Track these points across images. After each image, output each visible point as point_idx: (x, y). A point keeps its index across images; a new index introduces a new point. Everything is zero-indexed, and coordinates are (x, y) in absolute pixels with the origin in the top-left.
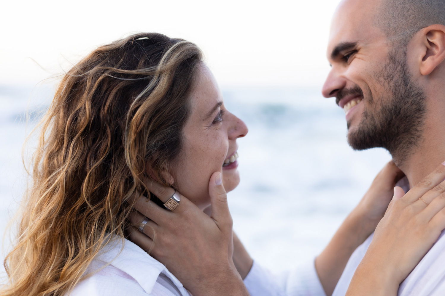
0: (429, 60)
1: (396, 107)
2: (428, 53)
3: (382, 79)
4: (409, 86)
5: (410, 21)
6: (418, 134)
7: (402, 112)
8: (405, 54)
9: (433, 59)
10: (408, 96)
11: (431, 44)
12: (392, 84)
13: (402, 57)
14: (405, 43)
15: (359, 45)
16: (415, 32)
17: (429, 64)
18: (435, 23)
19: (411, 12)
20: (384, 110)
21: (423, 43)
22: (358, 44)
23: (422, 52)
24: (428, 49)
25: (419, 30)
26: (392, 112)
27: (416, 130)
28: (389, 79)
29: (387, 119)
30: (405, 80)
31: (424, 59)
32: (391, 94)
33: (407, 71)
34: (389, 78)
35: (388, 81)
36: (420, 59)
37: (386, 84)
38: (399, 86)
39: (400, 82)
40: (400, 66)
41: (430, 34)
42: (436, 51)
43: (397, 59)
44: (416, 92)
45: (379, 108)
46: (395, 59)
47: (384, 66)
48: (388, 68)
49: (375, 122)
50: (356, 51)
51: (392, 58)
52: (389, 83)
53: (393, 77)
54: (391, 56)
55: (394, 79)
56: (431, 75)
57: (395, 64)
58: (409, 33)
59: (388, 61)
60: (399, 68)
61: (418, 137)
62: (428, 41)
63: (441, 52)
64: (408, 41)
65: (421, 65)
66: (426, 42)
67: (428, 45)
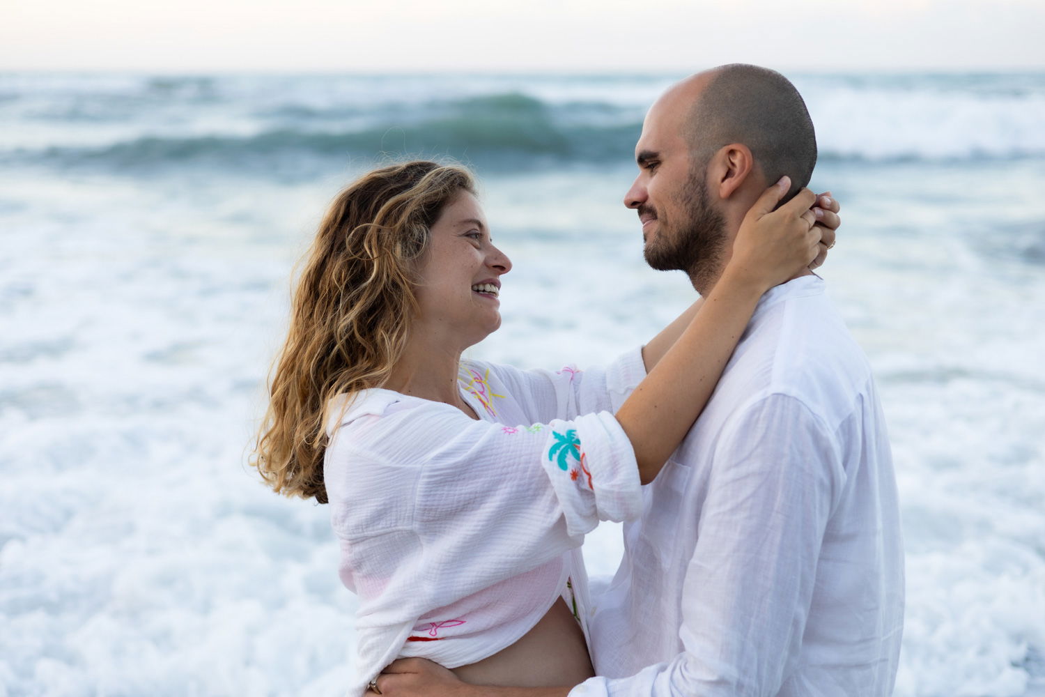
0: (726, 181)
1: (693, 231)
2: (729, 174)
3: (679, 201)
4: (707, 210)
5: (714, 136)
6: (718, 262)
7: (700, 236)
8: (705, 174)
9: (733, 181)
10: (706, 221)
11: (733, 164)
12: (689, 206)
13: (702, 175)
14: (706, 161)
15: (663, 156)
16: (717, 150)
17: (728, 186)
18: (739, 141)
19: (716, 126)
20: (680, 234)
21: (724, 162)
22: (661, 154)
23: (722, 172)
24: (728, 168)
25: (721, 148)
26: (689, 236)
27: (716, 257)
28: (687, 201)
29: (683, 243)
30: (704, 204)
31: (723, 180)
32: (687, 217)
33: (707, 192)
34: (687, 199)
35: (684, 204)
36: (719, 180)
37: (684, 207)
38: (697, 209)
39: (698, 204)
40: (699, 187)
41: (732, 152)
42: (737, 170)
43: (697, 179)
44: (715, 216)
45: (675, 231)
46: (695, 178)
47: (683, 185)
48: (687, 188)
50: (659, 162)
51: (692, 178)
52: (686, 205)
53: (691, 199)
54: (691, 175)
55: (692, 201)
56: (730, 197)
57: (694, 184)
58: (711, 149)
59: (687, 180)
60: (698, 189)
61: (718, 265)
62: (730, 160)
63: (739, 175)
64: (710, 159)
65: (720, 187)
66: (728, 161)
67: (730, 165)
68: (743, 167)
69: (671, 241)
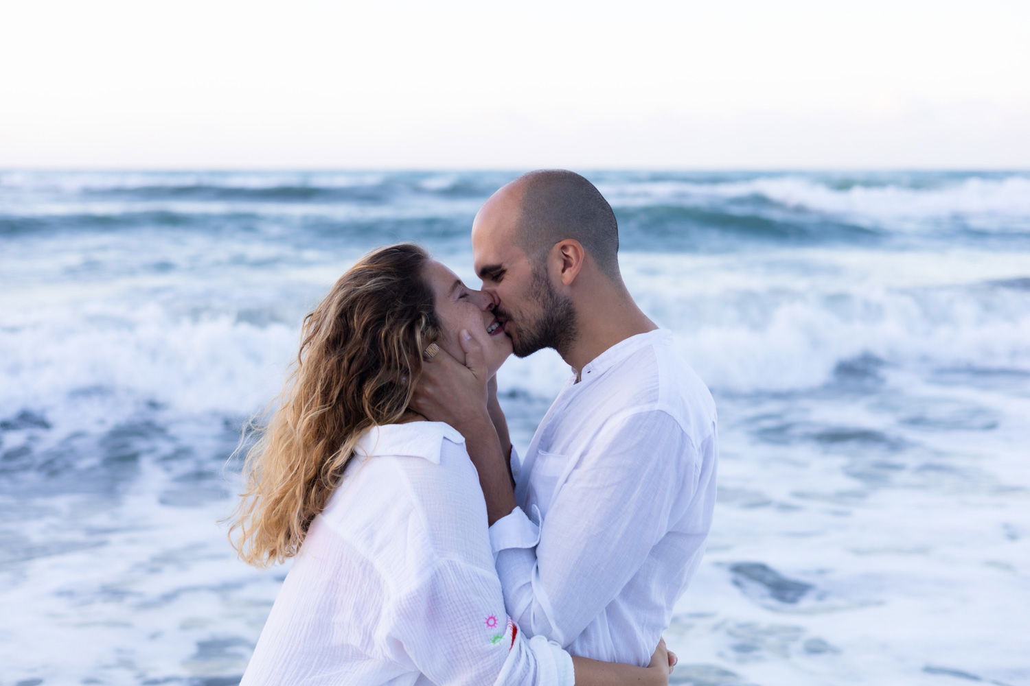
0: (567, 272)
2: (567, 264)
3: (530, 297)
4: (555, 297)
5: (545, 238)
6: (574, 331)
7: (554, 319)
8: (546, 269)
9: (571, 271)
10: (557, 306)
11: (567, 256)
12: (540, 300)
13: (544, 273)
14: (544, 259)
15: (506, 266)
16: (551, 248)
17: (569, 275)
18: (567, 237)
19: (543, 230)
21: (560, 257)
22: (503, 265)
23: (560, 265)
24: (565, 261)
25: (553, 246)
27: (572, 329)
28: (537, 296)
29: (543, 329)
30: (551, 293)
31: (563, 271)
32: (541, 308)
33: (551, 285)
34: (537, 294)
35: (536, 298)
36: (560, 271)
37: (536, 301)
38: (547, 299)
39: (546, 295)
41: (564, 247)
42: (574, 261)
43: (540, 276)
44: (563, 301)
46: (539, 276)
47: (530, 284)
48: (534, 286)
49: (531, 333)
50: (504, 271)
51: (536, 276)
54: (535, 274)
55: (541, 294)
56: (573, 284)
57: (539, 281)
58: (545, 249)
59: (533, 279)
60: (544, 283)
61: (575, 334)
63: (576, 264)
64: (547, 257)
65: (562, 277)
66: (563, 255)
67: (564, 257)
68: (578, 257)
69: (532, 331)
